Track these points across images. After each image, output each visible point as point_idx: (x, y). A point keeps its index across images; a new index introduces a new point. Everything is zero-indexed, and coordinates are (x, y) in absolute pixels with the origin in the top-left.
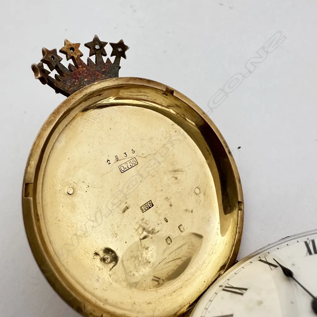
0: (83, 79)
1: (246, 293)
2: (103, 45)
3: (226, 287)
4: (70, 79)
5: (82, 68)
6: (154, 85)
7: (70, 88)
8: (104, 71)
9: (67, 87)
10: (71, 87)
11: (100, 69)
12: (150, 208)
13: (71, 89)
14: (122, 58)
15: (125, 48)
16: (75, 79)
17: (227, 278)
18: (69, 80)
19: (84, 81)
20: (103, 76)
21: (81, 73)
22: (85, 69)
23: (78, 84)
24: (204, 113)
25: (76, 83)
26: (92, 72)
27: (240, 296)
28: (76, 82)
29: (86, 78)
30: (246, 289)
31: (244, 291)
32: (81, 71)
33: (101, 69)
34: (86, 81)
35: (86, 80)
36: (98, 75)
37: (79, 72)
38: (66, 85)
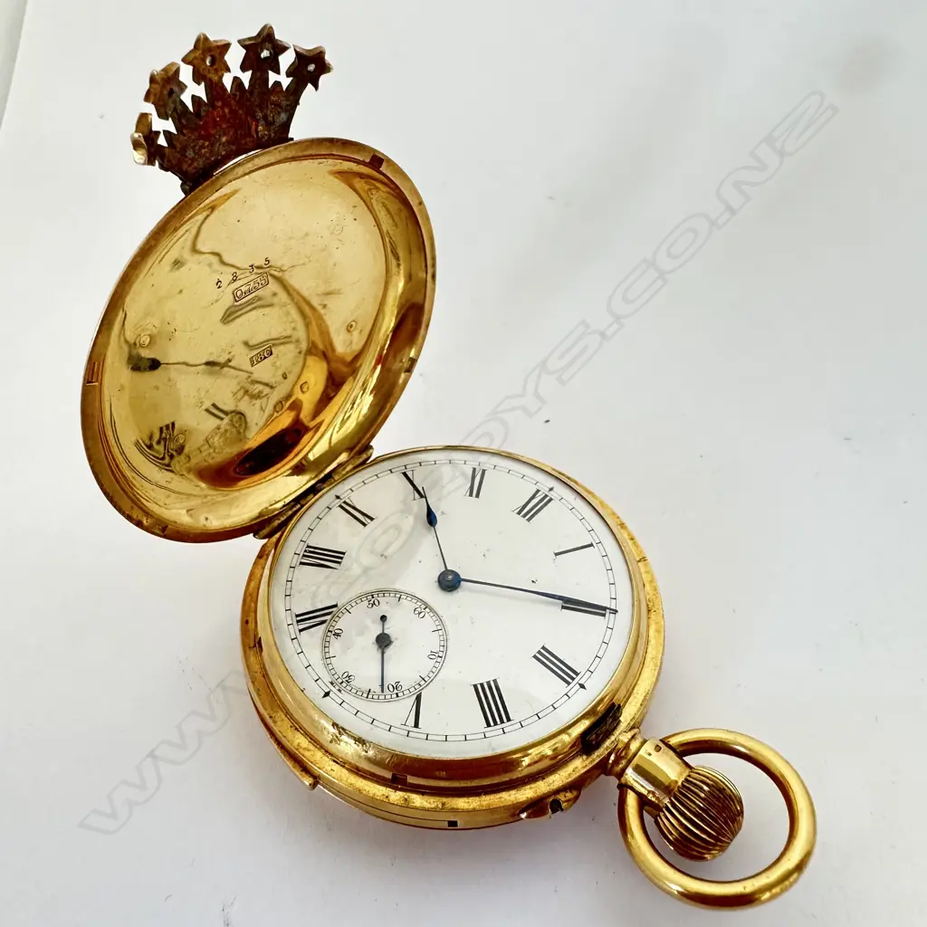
0: (219, 139)
1: (371, 525)
2: (280, 49)
3: (345, 502)
4: (193, 141)
5: (222, 107)
6: (353, 153)
7: (190, 166)
9: (187, 163)
10: (193, 162)
12: (265, 358)
13: (193, 167)
14: (309, 85)
15: (323, 67)
16: (204, 138)
17: (350, 487)
18: (193, 145)
19: (220, 145)
21: (218, 122)
22: (227, 111)
23: (207, 154)
24: (421, 203)
25: (203, 152)
26: (240, 119)
27: (361, 526)
28: (204, 148)
29: (224, 135)
30: (372, 519)
31: (369, 521)
32: (219, 116)
34: (224, 145)
35: (224, 140)
37: (214, 120)
38: (185, 158)
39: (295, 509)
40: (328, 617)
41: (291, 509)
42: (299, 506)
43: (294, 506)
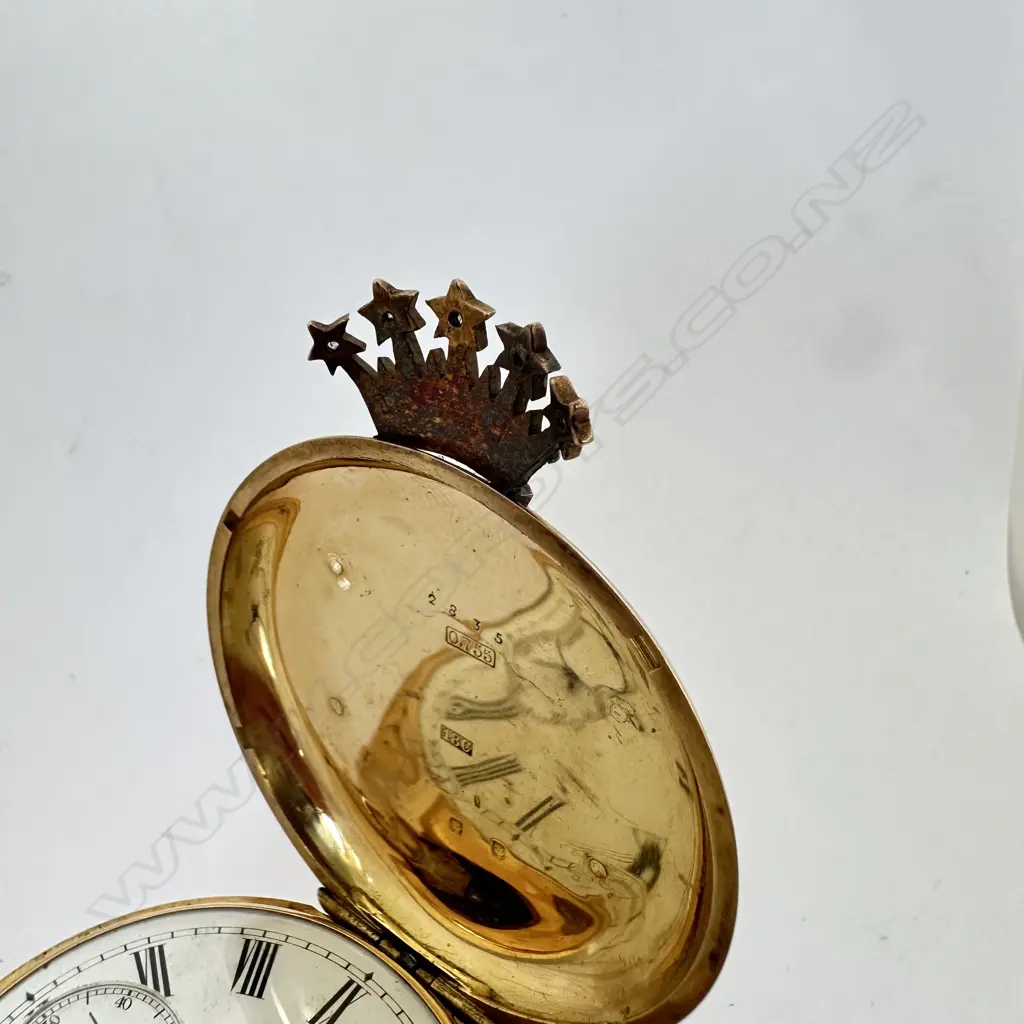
0: (434, 415)
4: (400, 391)
7: (384, 413)
8: (495, 435)
9: (382, 407)
10: (390, 411)
11: (490, 421)
13: (387, 417)
16: (416, 400)
18: (397, 394)
19: (430, 422)
20: (485, 445)
21: (439, 394)
22: (455, 391)
23: (410, 416)
25: (407, 412)
26: (467, 414)
28: (410, 410)
29: (440, 415)
32: (443, 390)
33: (494, 424)
34: (434, 425)
35: (438, 420)
36: (474, 434)
37: (436, 389)
38: (382, 401)
39: (369, 933)
40: (150, 985)
41: (370, 928)
42: (376, 938)
43: (375, 932)
